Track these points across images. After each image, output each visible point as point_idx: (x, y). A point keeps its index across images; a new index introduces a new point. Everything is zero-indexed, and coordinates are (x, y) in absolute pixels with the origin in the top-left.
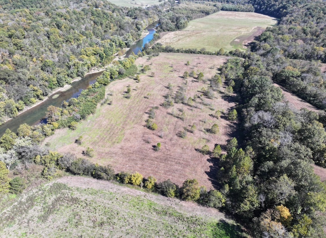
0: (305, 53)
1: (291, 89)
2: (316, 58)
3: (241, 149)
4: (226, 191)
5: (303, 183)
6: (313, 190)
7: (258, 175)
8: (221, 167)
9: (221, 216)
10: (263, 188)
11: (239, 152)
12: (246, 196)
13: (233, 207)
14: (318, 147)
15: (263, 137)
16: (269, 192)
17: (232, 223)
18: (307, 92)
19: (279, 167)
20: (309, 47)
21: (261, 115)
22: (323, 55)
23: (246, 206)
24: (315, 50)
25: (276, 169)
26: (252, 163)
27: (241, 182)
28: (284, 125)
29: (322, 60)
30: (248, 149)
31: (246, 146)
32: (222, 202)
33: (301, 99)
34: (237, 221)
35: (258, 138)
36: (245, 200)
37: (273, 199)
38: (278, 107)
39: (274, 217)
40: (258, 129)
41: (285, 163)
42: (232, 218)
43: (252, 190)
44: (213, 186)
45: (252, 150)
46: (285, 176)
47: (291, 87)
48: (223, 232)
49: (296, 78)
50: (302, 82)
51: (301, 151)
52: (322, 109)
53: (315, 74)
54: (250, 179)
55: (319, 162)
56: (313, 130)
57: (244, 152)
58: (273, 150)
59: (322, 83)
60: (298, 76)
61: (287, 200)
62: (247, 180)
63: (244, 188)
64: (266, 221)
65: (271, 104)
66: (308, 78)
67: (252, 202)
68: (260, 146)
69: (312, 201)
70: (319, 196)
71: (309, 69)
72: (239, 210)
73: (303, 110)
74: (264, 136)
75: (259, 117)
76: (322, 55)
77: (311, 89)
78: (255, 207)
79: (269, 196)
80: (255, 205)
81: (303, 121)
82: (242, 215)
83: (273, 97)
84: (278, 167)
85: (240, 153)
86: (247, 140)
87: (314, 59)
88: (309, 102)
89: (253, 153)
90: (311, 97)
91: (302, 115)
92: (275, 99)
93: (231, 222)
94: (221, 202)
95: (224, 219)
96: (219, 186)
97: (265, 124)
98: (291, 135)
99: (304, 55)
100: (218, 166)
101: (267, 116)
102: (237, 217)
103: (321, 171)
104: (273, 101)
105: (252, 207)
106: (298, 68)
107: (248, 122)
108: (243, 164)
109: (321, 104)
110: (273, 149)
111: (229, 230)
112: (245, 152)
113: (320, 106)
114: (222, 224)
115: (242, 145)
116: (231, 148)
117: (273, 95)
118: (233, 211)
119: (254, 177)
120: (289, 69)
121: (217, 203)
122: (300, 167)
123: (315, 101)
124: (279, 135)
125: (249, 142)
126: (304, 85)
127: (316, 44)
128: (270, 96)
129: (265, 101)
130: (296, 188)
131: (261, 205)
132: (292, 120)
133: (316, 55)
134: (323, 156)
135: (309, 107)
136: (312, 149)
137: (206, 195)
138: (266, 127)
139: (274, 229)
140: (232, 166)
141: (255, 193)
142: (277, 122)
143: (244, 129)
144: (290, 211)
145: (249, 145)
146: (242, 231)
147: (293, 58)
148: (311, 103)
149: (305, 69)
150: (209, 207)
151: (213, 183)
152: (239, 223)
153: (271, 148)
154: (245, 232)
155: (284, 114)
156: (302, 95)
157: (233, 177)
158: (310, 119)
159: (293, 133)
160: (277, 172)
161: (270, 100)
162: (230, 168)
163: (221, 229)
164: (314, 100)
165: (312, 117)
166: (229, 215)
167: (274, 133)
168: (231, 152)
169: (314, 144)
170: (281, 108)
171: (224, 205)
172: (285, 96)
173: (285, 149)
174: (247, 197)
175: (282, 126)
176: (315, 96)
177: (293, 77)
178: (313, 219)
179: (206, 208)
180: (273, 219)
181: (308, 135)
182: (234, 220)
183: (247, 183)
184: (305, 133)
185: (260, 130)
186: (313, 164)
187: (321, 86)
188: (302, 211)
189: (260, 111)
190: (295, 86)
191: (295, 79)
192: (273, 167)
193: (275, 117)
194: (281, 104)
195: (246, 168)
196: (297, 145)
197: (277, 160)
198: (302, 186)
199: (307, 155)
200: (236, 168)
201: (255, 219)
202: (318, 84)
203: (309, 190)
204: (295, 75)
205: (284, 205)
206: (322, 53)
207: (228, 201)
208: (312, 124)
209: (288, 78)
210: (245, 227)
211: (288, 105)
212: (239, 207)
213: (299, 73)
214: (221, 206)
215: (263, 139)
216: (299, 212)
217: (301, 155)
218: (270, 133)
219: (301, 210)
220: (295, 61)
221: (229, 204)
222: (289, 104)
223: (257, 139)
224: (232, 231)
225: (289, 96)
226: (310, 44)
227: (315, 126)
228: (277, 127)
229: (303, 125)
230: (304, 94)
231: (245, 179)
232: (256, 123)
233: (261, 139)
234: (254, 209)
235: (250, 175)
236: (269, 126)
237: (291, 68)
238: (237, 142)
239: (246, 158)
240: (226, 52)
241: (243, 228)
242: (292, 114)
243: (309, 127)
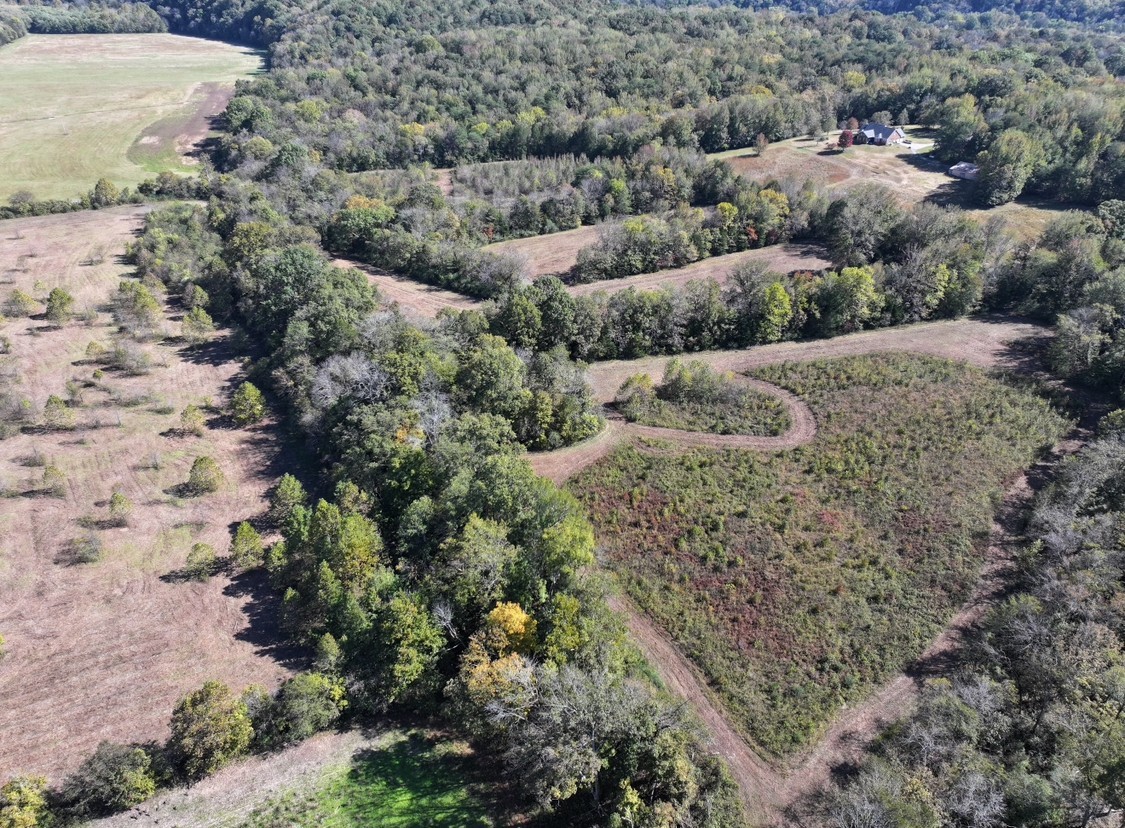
0: (382, 148)
1: (388, 263)
2: (416, 157)
3: (323, 503)
4: (332, 659)
5: (522, 515)
6: (549, 521)
7: (404, 554)
8: (282, 593)
9: (354, 741)
10: (433, 586)
11: (318, 514)
12: (399, 635)
13: (374, 692)
14: (517, 402)
15: (372, 436)
16: (455, 587)
17: (393, 742)
18: (434, 261)
19: (451, 501)
20: (383, 129)
21: (338, 372)
22: (430, 146)
23: (410, 667)
24: (403, 134)
25: (446, 512)
26: (374, 527)
27: (365, 603)
28: (414, 377)
29: (433, 161)
30: (345, 493)
31: (334, 484)
32: (337, 698)
33: (425, 286)
34: (405, 726)
35: (359, 444)
36: (401, 650)
37: (471, 600)
38: (374, 329)
39: (495, 649)
40: (349, 417)
41: (460, 484)
42: (388, 727)
43: (405, 606)
44: (284, 665)
45: (354, 488)
46: (475, 520)
47: (387, 256)
48: (380, 787)
49: (387, 227)
50: (408, 235)
51: (485, 432)
52: (486, 298)
53: (432, 204)
54: (387, 577)
55: (535, 442)
56: (488, 361)
57: (335, 508)
58: (412, 461)
59: (458, 224)
60: (393, 221)
61: (506, 582)
62: (379, 586)
63: (383, 615)
64: (480, 672)
65: (354, 327)
66: (418, 219)
67: (422, 641)
68: (374, 465)
69: (560, 550)
70: (568, 531)
71: (412, 193)
72: (396, 691)
73: (444, 317)
74: (374, 432)
75: (335, 378)
76: (426, 146)
77: (439, 250)
78: (436, 650)
79: (458, 597)
80: (434, 646)
81: (456, 345)
82: (411, 697)
83: (348, 303)
84: (449, 503)
85: (324, 515)
86: (328, 465)
87: (412, 161)
88: (449, 286)
89: (364, 496)
90: (447, 271)
91: (446, 329)
92: (359, 308)
93: (386, 740)
94: (333, 700)
95: (365, 745)
96: (302, 656)
97: (361, 394)
98: (444, 397)
99: (381, 154)
100: (273, 593)
101: (356, 368)
102: (402, 714)
103: (548, 462)
104: (354, 315)
105: (428, 658)
106: (382, 195)
107: (308, 406)
108: (349, 546)
109: (478, 284)
110: (412, 459)
111: (393, 767)
112: (339, 503)
113: (480, 291)
114: (365, 764)
115: (319, 488)
116: (291, 514)
117: (347, 295)
118: (380, 702)
119: (398, 567)
120: (358, 204)
121: (320, 711)
122: (500, 476)
123: (463, 281)
124: (412, 412)
125: (337, 467)
126: (416, 244)
127: (399, 117)
128: (338, 302)
129: (329, 323)
130: (515, 538)
131: (448, 636)
132: (428, 354)
133: (411, 148)
134: (536, 422)
135: (455, 300)
136: (507, 414)
137: (274, 708)
138: (367, 402)
139: (505, 680)
140: (318, 569)
141: (419, 613)
142: (391, 374)
143: (305, 436)
144: (522, 607)
145: (340, 477)
146: (431, 744)
147: (354, 168)
148: (455, 290)
149: (402, 196)
150: (302, 739)
151: (279, 655)
152: (414, 727)
153: (407, 458)
154: (438, 740)
155: (400, 343)
156: (421, 271)
157: (334, 601)
158: (471, 334)
159: (445, 389)
160: (451, 518)
161: (345, 314)
162: (314, 578)
163: (369, 780)
164: (458, 279)
165: (472, 327)
166: (375, 725)
167: (398, 412)
168: (296, 525)
169: (505, 398)
170: (385, 329)
171: (345, 703)
172: (379, 288)
173: (445, 445)
174: (401, 639)
175: (409, 380)
176: (456, 266)
177: (378, 225)
178: (578, 593)
179: (291, 751)
180: (494, 657)
181: (483, 380)
182: (396, 728)
183: (385, 596)
184: (473, 377)
185: (355, 418)
186: (525, 455)
187: (459, 233)
188: (548, 589)
189: (330, 359)
190: (396, 251)
191: (387, 232)
192: (435, 510)
193: (381, 362)
194: (378, 316)
195: (361, 552)
196: (469, 418)
197: (436, 485)
198: (523, 525)
199: (502, 435)
200: (331, 567)
201: (451, 685)
202: (450, 232)
203: (543, 526)
204: (383, 218)
205: (505, 601)
206: (424, 141)
207: (352, 684)
208: (480, 344)
209: (366, 232)
210: (433, 726)
211: (400, 313)
212: (392, 680)
213: (392, 212)
214: (338, 714)
215: (373, 442)
216: (544, 595)
217: (489, 441)
218: (385, 415)
219: (544, 588)
220: (366, 176)
221: (359, 690)
222: (402, 311)
223: (358, 449)
224: (403, 764)
225: (390, 286)
226: (385, 120)
227: (490, 349)
228: (396, 390)
229: (460, 358)
230: (428, 268)
231: (373, 589)
232: (332, 401)
233: (368, 444)
234: (437, 658)
235: (382, 568)
236: (374, 395)
237: (363, 199)
238: (298, 485)
239: (351, 522)
240: (126, 191)
241: (429, 734)
242: (421, 335)
243: (477, 356)
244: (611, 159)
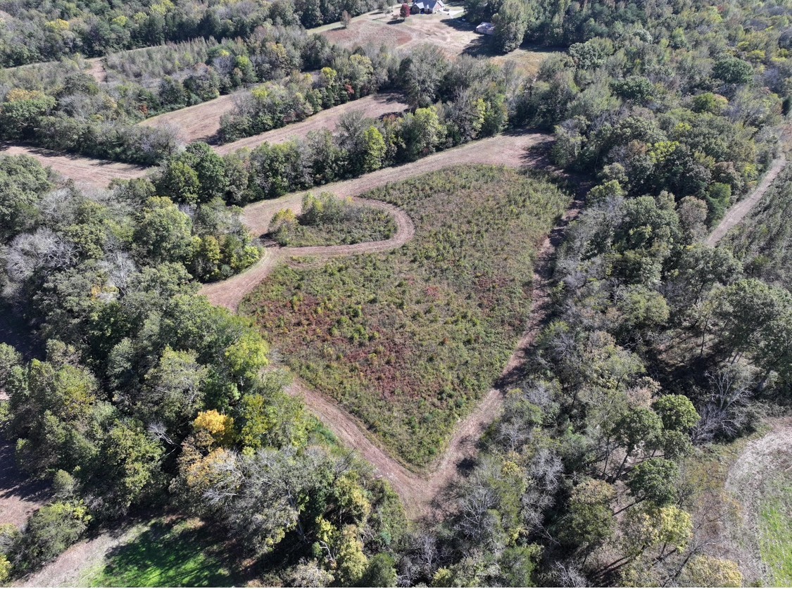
0: (34, 44)
1: (59, 145)
2: (67, 50)
3: (36, 362)
4: (70, 488)
5: (208, 339)
6: (228, 341)
7: (118, 388)
8: (14, 442)
9: (105, 543)
10: (145, 410)
11: (34, 372)
12: (123, 456)
13: (113, 502)
14: (189, 248)
15: (69, 298)
16: (163, 407)
17: (137, 534)
18: (100, 139)
19: (146, 339)
20: (30, 26)
21: (27, 247)
22: (78, 39)
23: (138, 477)
24: (51, 30)
25: (144, 348)
26: (86, 372)
27: (90, 435)
28: (97, 242)
29: (83, 52)
30: (53, 350)
31: (45, 341)
32: (81, 516)
33: (96, 161)
34: (146, 519)
35: (60, 306)
36: (127, 466)
37: (178, 414)
38: (54, 206)
39: (204, 446)
40: (45, 285)
41: (152, 325)
42: (131, 524)
43: (123, 433)
44: (29, 500)
45: (61, 345)
46: (169, 353)
47: (57, 139)
48: (133, 572)
49: (51, 114)
50: (72, 119)
51: (165, 279)
52: (150, 165)
53: (87, 90)
54: (107, 409)
55: (211, 276)
56: (157, 220)
57: (47, 365)
58: (109, 312)
59: (115, 105)
60: (56, 109)
61: (202, 394)
62: (100, 419)
63: (109, 442)
64: (195, 469)
65: (36, 206)
66: (78, 105)
67: (144, 455)
68: (76, 321)
69: (240, 361)
70: (245, 345)
71: (68, 82)
72: (131, 497)
73: (116, 186)
74: (70, 295)
75: (26, 253)
76: (74, 40)
77: (102, 129)
78: (157, 458)
79: (167, 414)
80: (155, 455)
81: (130, 209)
82: (147, 496)
83: (24, 187)
84: (145, 342)
85: (39, 372)
86: (37, 327)
87: (65, 53)
88: (117, 159)
89: (71, 349)
90: (113, 147)
91: (119, 198)
92: (36, 190)
93: (132, 535)
94: (78, 519)
95: (115, 543)
96: (42, 489)
97: (53, 264)
98: (126, 255)
99: (33, 48)
100: (8, 443)
101: (44, 242)
102: (142, 510)
104: (33, 196)
105: (152, 465)
106: (41, 86)
107: (7, 281)
108: (66, 393)
109: (142, 153)
110: (109, 311)
111: (141, 554)
112: (50, 359)
113: (145, 159)
114: (117, 558)
115: (33, 349)
116: (9, 375)
117: (23, 180)
118: (120, 508)
119: (114, 399)
120: (17, 97)
121: (68, 531)
122: (183, 313)
123: (129, 153)
124: (102, 271)
125: (45, 328)
126: (81, 126)
127: (44, 15)
128: (15, 188)
129: (10, 206)
130: (202, 360)
131: (165, 444)
132: (106, 221)
133: (61, 42)
134: (209, 260)
135: (125, 170)
136: (182, 259)
137: (24, 540)
138: (60, 270)
139: (215, 471)
140: (43, 418)
141: (137, 435)
142: (76, 243)
143: (9, 307)
144: (219, 411)
145: (50, 336)
146: (169, 527)
147: (11, 64)
148: (124, 161)
149: (60, 85)
150: (57, 556)
151: (24, 493)
152: (152, 518)
153: (104, 310)
154: (174, 522)
155: (80, 214)
156: (87, 148)
157: (62, 440)
158: (142, 198)
159: (126, 248)
160: (150, 352)
161: (23, 197)
162: (41, 425)
163: (122, 570)
164: (124, 151)
165: (142, 192)
166: (120, 525)
167: (88, 274)
168: (17, 383)
169: (179, 246)
170: (63, 205)
171: (89, 517)
172: (53, 169)
173: (134, 296)
174: (125, 458)
175: (92, 246)
176: (121, 141)
177: (43, 114)
178: (260, 391)
179: (50, 567)
180: (205, 454)
181: (157, 235)
182: (138, 523)
183: (107, 425)
184: (148, 234)
185: (51, 285)
186: (204, 289)
187: (117, 113)
188: (239, 390)
189: (17, 238)
190: (64, 134)
191: (52, 118)
192: (136, 349)
193: (66, 234)
194: (56, 195)
195: (77, 395)
196: (149, 271)
197: (132, 327)
198: (210, 346)
199: (180, 278)
200: (54, 413)
201: (174, 484)
202: (110, 113)
203: (226, 344)
204: (46, 107)
205: (205, 409)
206: (71, 35)
207: (92, 502)
208: (150, 206)
209: (32, 120)
210: (168, 514)
211: (76, 188)
212: (126, 491)
213: (53, 101)
214: (85, 527)
215: (72, 302)
216: (237, 394)
217: (170, 286)
218: (77, 278)
219: (236, 389)
220: (22, 71)
221: (99, 505)
222: (77, 185)
223: (59, 311)
224: (149, 549)
225: (64, 166)
226: (31, 18)
227: (157, 209)
228: (84, 255)
229: (137, 219)
230: (96, 145)
231: (95, 423)
232: (28, 273)
233: (68, 305)
234: (160, 463)
235: (100, 404)
236: (64, 263)
237: (22, 92)
238: (11, 349)
239: (64, 374)
241: (166, 520)
242: (97, 205)
243: (148, 216)
244: (234, 39)
